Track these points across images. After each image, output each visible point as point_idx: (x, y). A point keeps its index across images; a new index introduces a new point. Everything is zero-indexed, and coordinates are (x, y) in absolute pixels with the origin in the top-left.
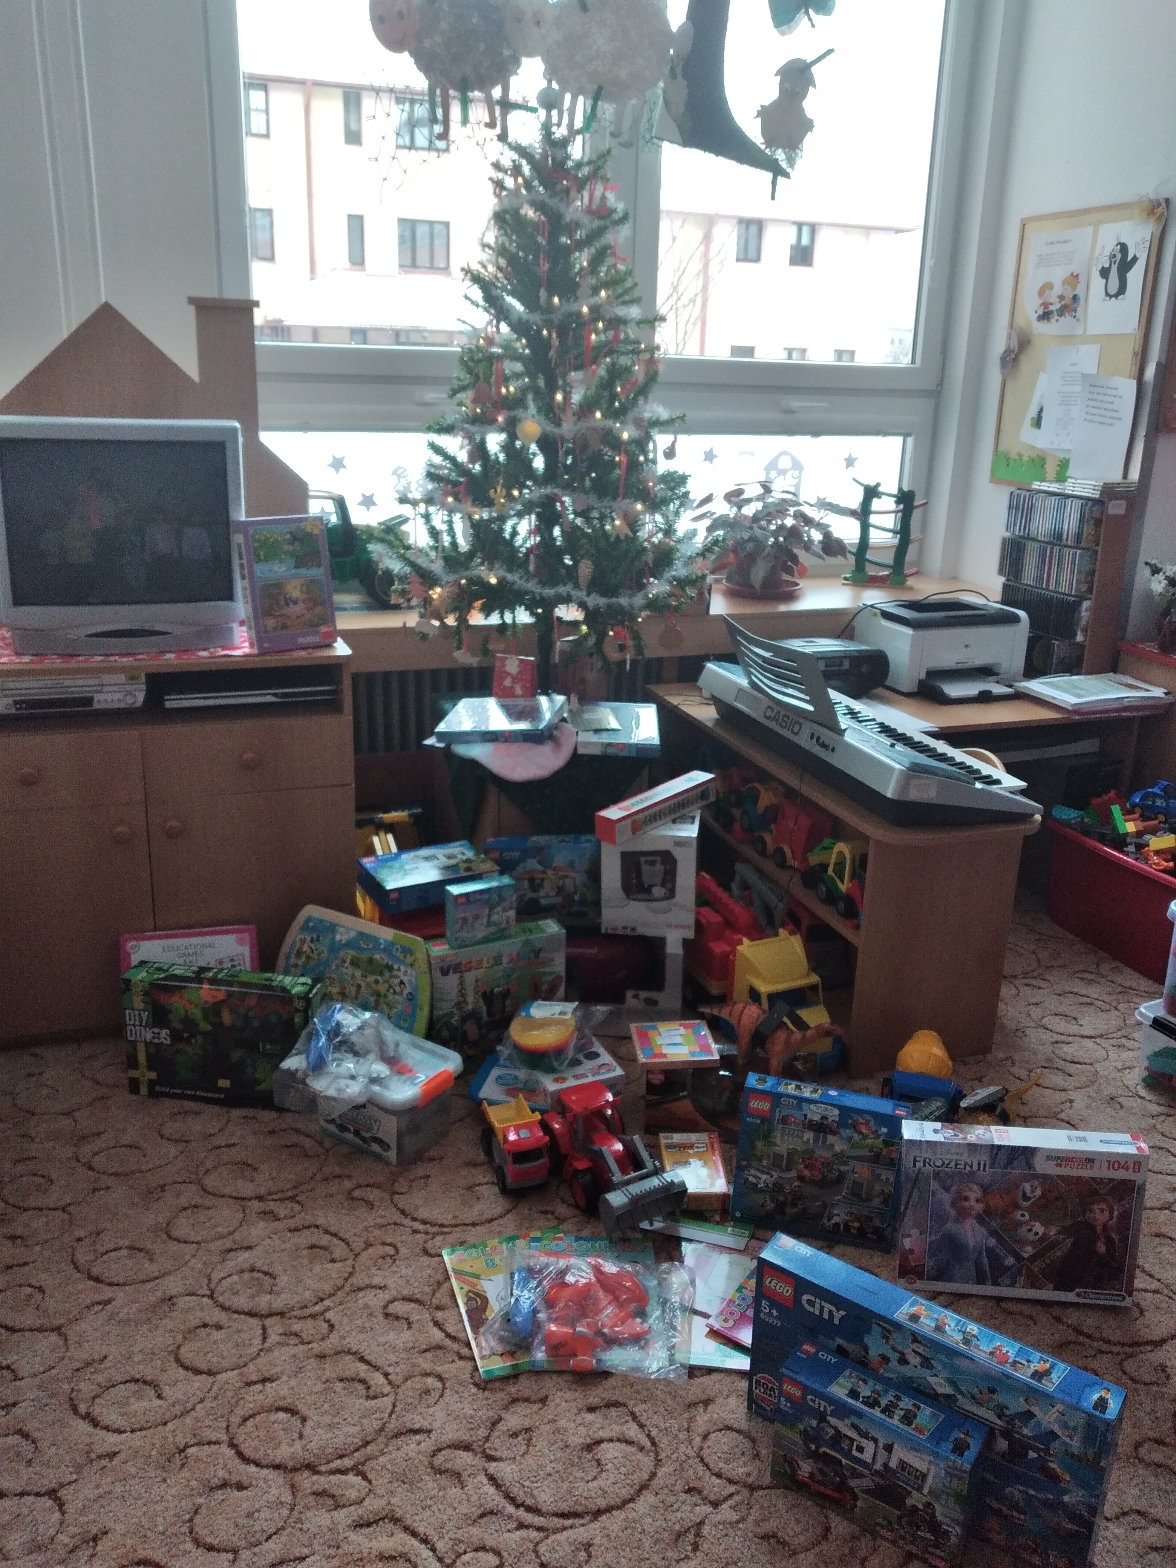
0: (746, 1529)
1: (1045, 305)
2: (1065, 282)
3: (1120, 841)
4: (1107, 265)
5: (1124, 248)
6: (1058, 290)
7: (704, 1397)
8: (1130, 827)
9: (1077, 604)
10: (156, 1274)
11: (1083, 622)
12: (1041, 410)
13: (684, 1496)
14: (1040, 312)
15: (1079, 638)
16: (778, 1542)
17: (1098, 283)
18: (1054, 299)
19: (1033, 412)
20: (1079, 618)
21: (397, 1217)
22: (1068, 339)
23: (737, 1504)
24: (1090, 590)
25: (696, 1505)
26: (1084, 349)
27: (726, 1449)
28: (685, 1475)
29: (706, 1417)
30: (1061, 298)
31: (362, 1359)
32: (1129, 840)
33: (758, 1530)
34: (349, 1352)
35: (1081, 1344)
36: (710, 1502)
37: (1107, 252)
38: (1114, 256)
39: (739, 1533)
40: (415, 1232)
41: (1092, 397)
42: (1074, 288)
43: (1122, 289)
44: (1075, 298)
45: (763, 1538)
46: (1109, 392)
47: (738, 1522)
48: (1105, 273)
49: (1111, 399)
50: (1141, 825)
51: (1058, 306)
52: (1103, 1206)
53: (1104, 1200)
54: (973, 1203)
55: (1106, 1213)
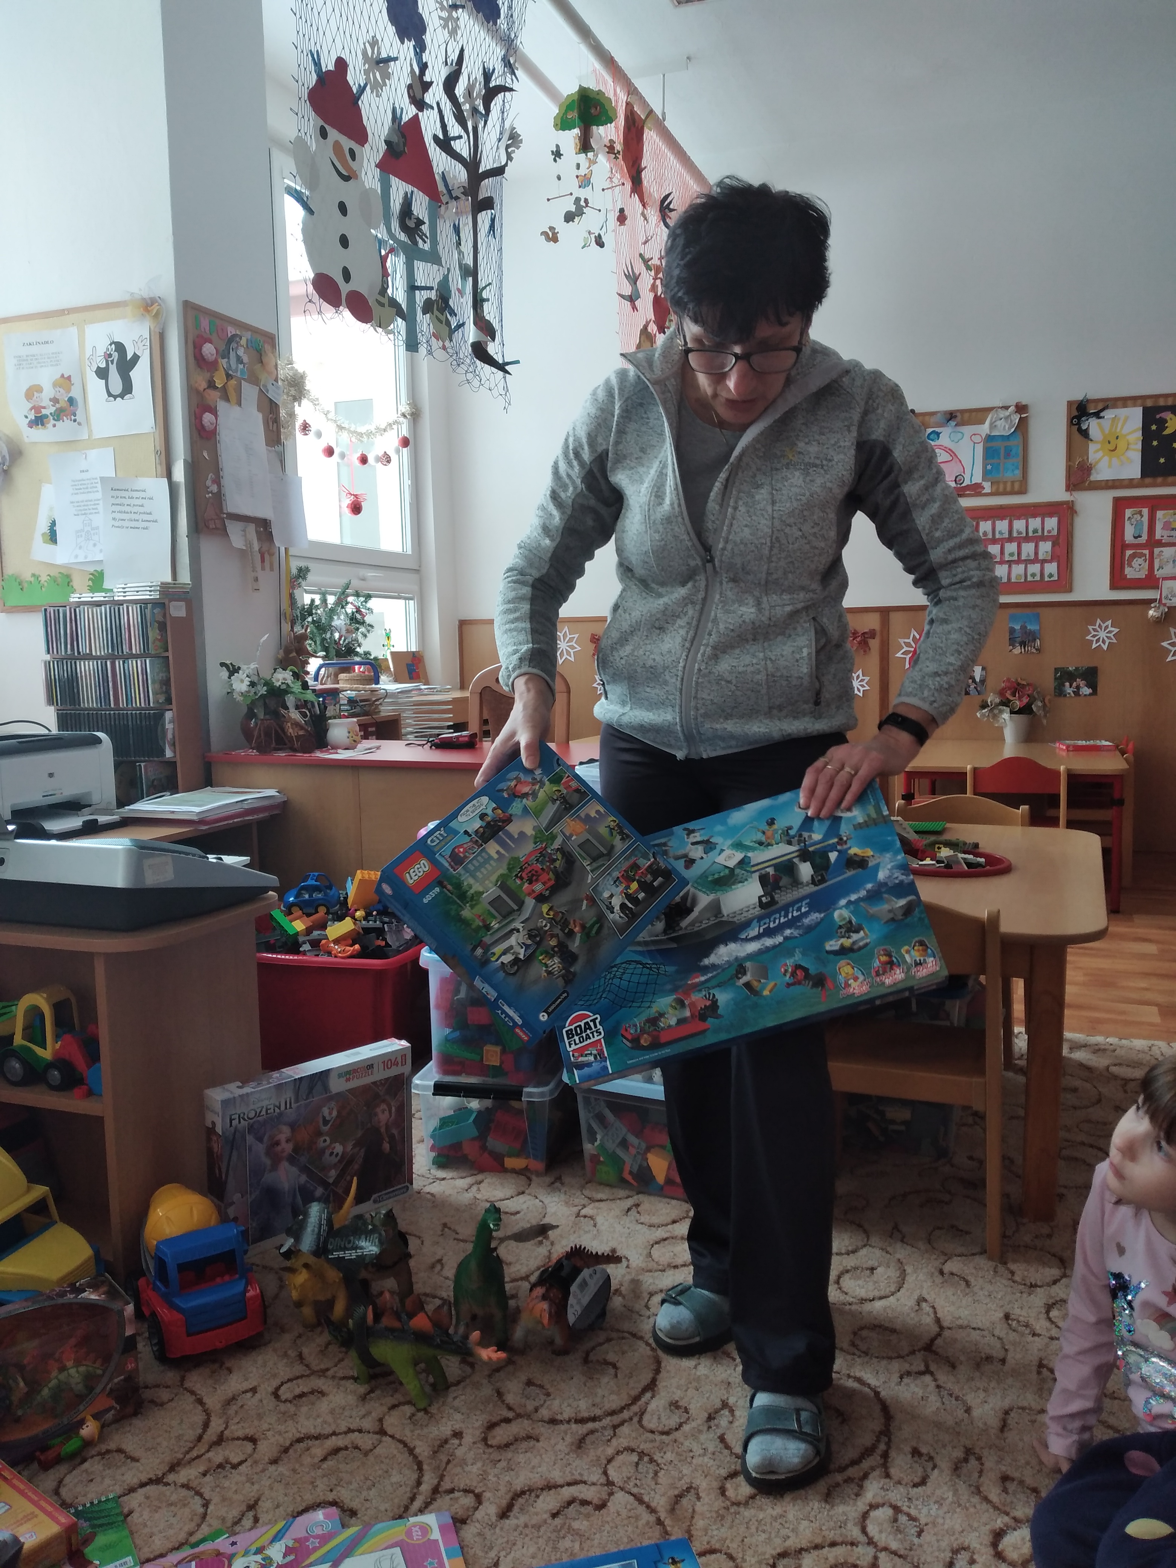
1: (37, 409)
2: (55, 385)
3: (292, 945)
4: (103, 365)
5: (120, 347)
6: (48, 391)
8: (299, 926)
9: (159, 717)
11: (170, 736)
12: (53, 523)
14: (32, 416)
15: (169, 754)
17: (96, 385)
18: (46, 402)
19: (43, 526)
20: (164, 731)
22: (70, 444)
24: (169, 701)
26: (93, 454)
30: (55, 401)
32: (301, 939)
35: (592, 1432)
37: (101, 351)
38: (110, 355)
41: (119, 501)
42: (69, 391)
43: (127, 388)
44: (71, 401)
46: (135, 494)
48: (102, 373)
49: (139, 502)
50: (309, 921)
51: (53, 410)
52: (384, 1106)
53: (384, 1101)
54: (284, 1145)
55: (387, 1113)
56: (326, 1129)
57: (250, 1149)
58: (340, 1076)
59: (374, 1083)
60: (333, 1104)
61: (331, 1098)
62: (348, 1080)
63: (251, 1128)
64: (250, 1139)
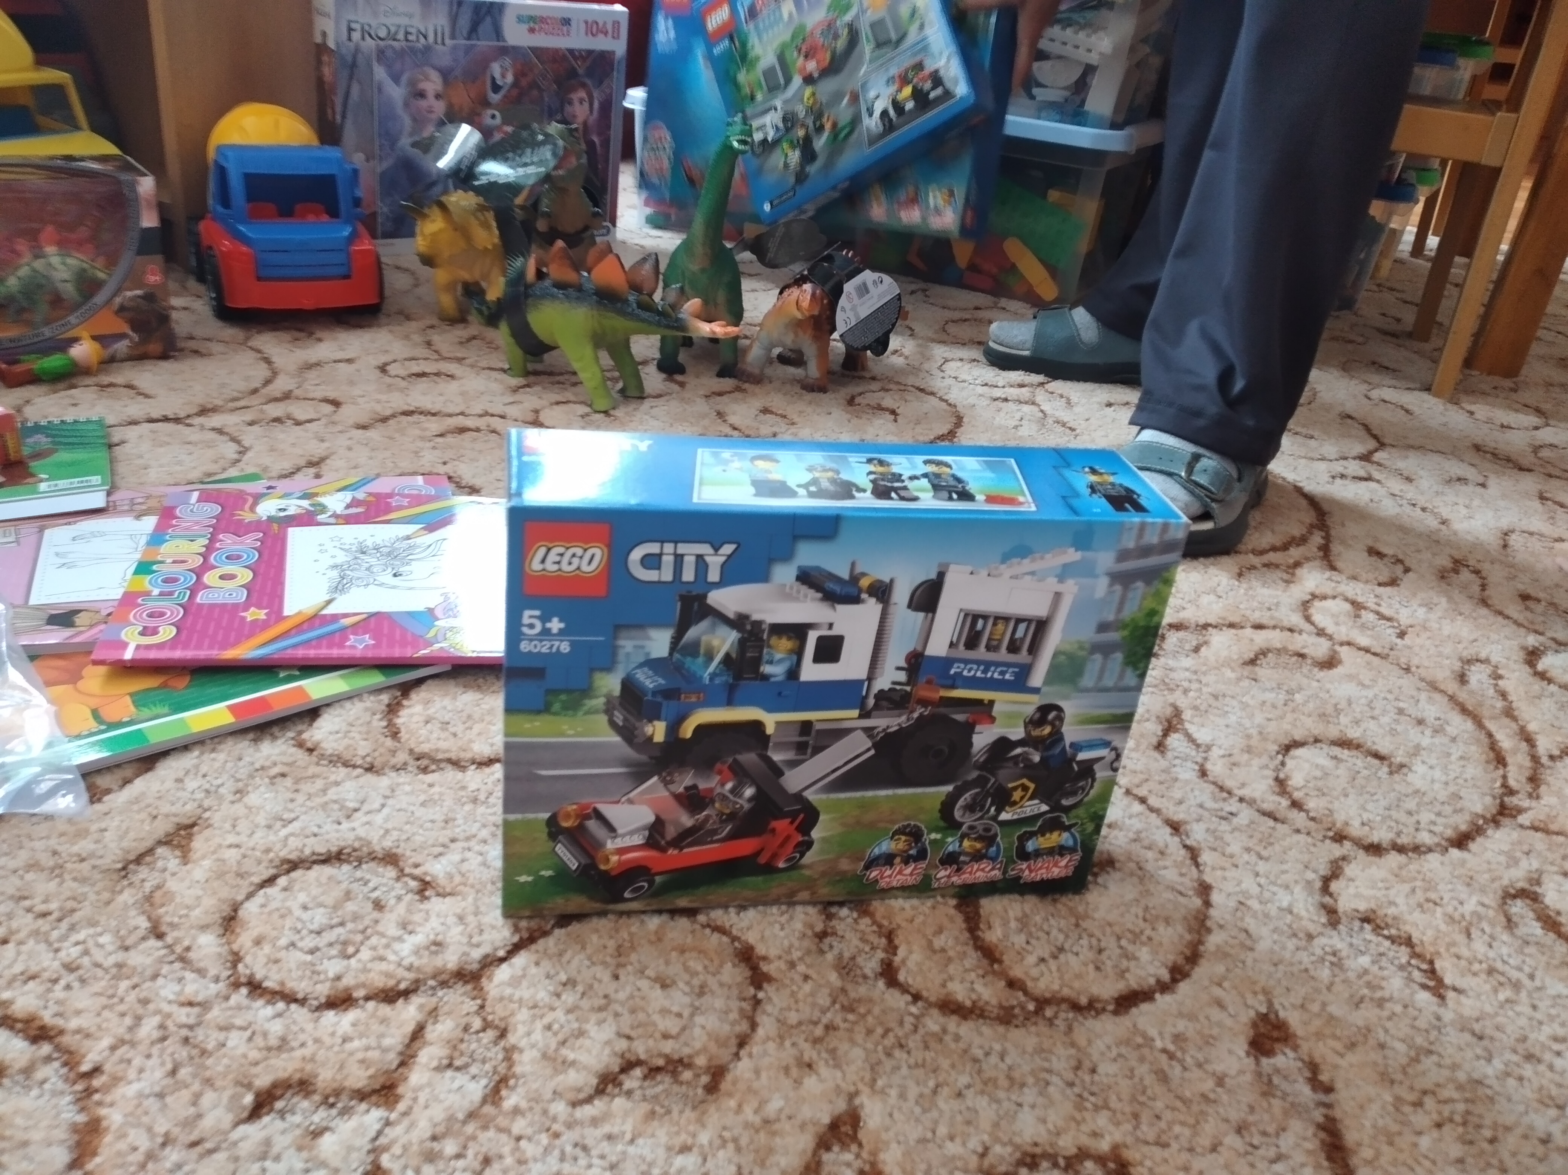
0: (535, 1099)
7: (162, 828)
13: (253, 1132)
16: (653, 1072)
23: (454, 1045)
25: (317, 1134)
27: (319, 917)
28: (216, 1065)
29: (201, 869)
33: (573, 1078)
36: (362, 1095)
39: (519, 1126)
45: (600, 1091)
47: (494, 1095)
52: (582, 94)
53: (584, 85)
54: (431, 100)
55: (586, 105)
56: (495, 98)
57: (380, 90)
58: (520, 19)
59: (571, 51)
60: (508, 61)
61: (505, 51)
62: (532, 30)
63: (381, 54)
64: (380, 73)
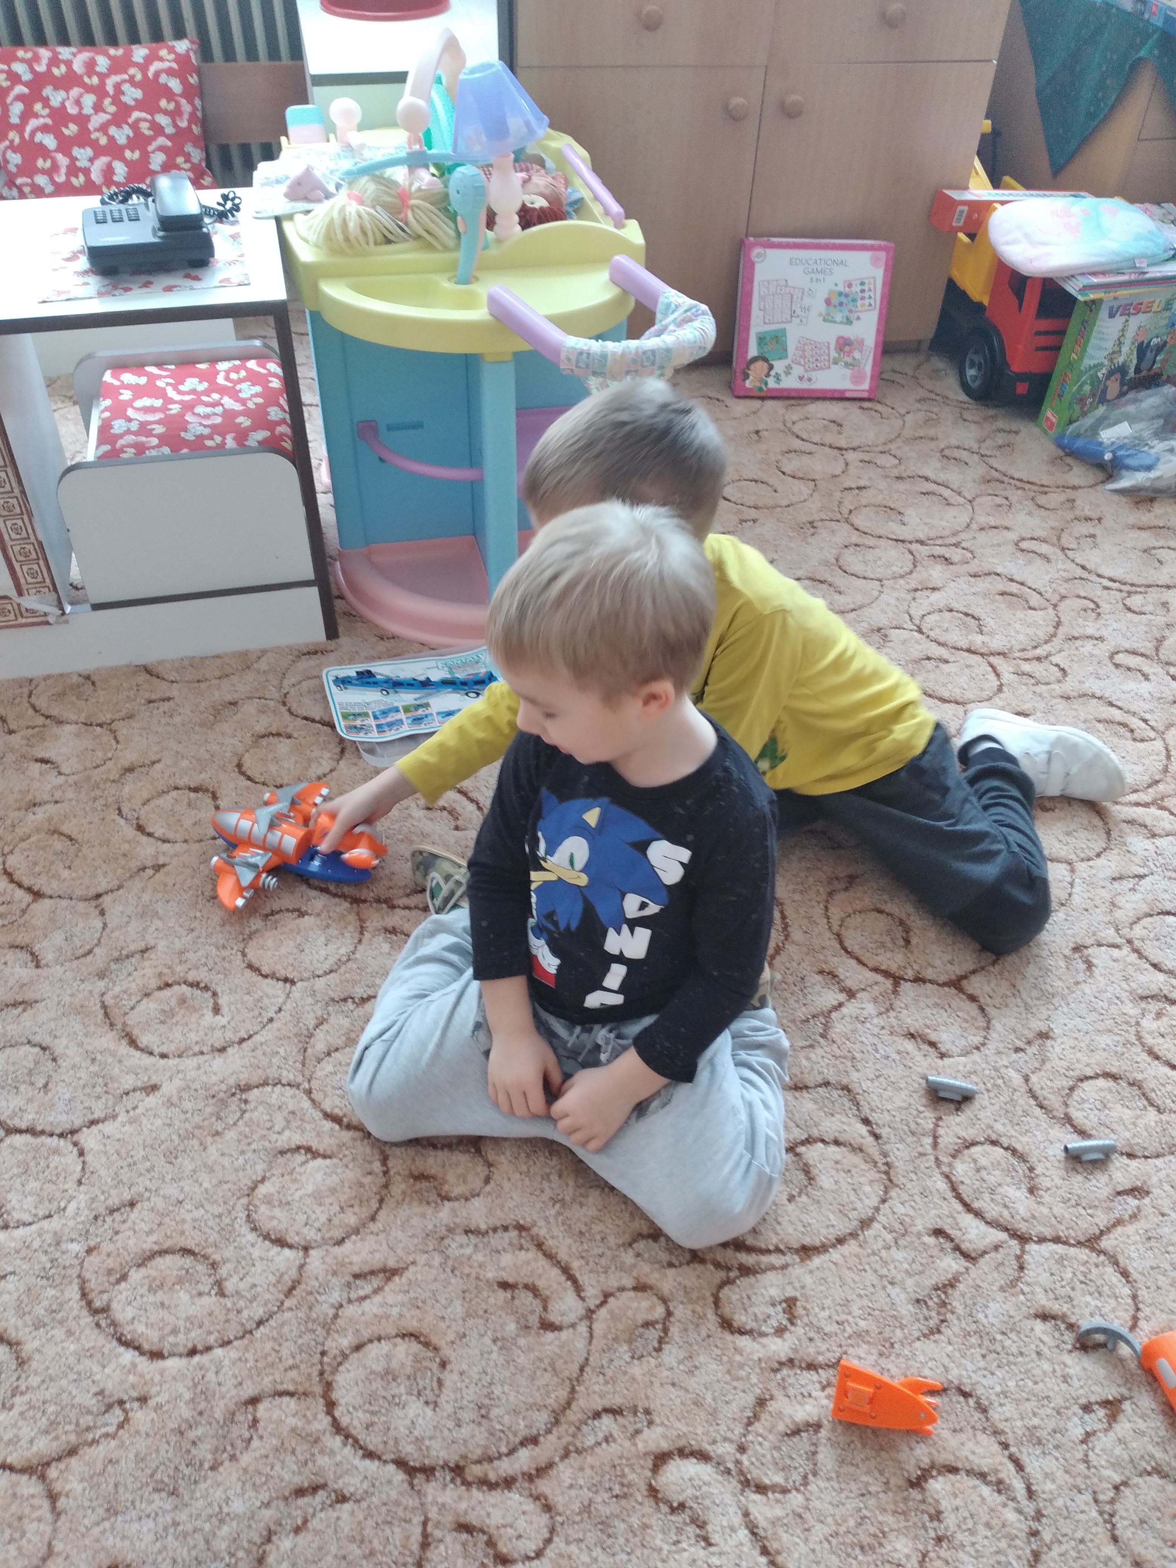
10: (852, 606)
21: (1079, 572)
31: (1111, 704)
34: (1093, 696)
40: (1107, 588)
